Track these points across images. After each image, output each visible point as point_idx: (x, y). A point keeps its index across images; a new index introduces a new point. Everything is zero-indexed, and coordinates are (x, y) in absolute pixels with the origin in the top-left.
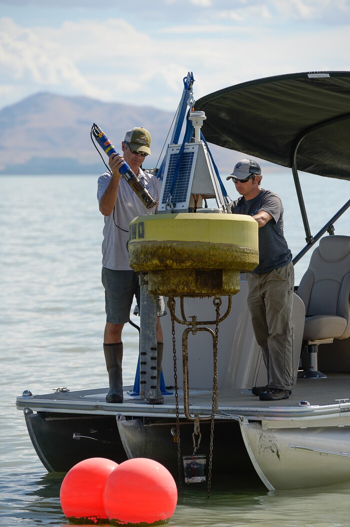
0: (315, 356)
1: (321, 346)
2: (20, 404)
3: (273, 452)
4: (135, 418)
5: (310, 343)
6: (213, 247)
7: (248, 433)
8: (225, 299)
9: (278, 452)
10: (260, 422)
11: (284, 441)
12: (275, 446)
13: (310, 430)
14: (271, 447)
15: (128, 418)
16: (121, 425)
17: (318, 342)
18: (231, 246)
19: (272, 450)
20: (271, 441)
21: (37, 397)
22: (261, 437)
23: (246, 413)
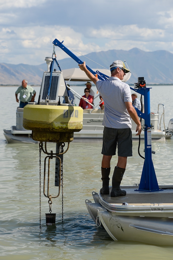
3: (119, 227)
9: (122, 228)
12: (119, 225)
14: (117, 225)
19: (118, 226)
20: (117, 222)
22: (110, 219)
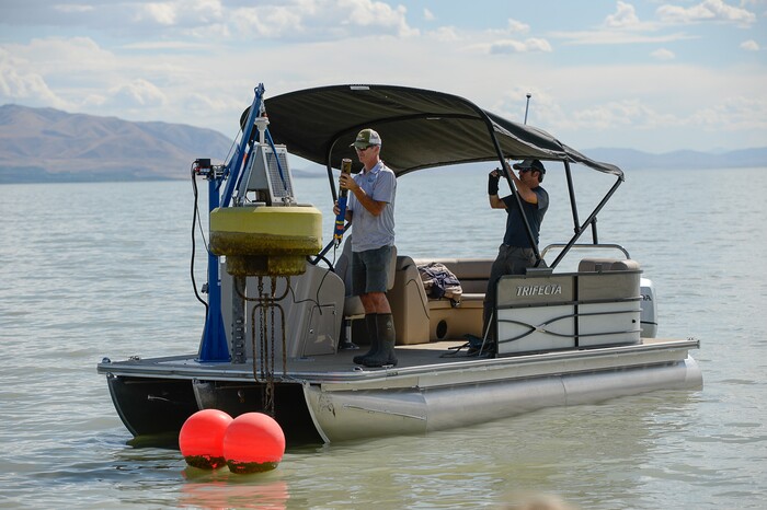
0: (349, 330)
1: (355, 320)
2: (101, 369)
4: (207, 381)
5: (347, 318)
6: (248, 236)
7: (310, 394)
8: (267, 280)
9: (334, 410)
10: (319, 385)
11: (339, 401)
12: (331, 405)
13: (360, 392)
14: (329, 406)
15: (202, 382)
16: (196, 387)
17: (353, 317)
18: (265, 235)
19: (329, 409)
20: (329, 401)
21: (115, 363)
22: (320, 398)
23: (308, 378)
